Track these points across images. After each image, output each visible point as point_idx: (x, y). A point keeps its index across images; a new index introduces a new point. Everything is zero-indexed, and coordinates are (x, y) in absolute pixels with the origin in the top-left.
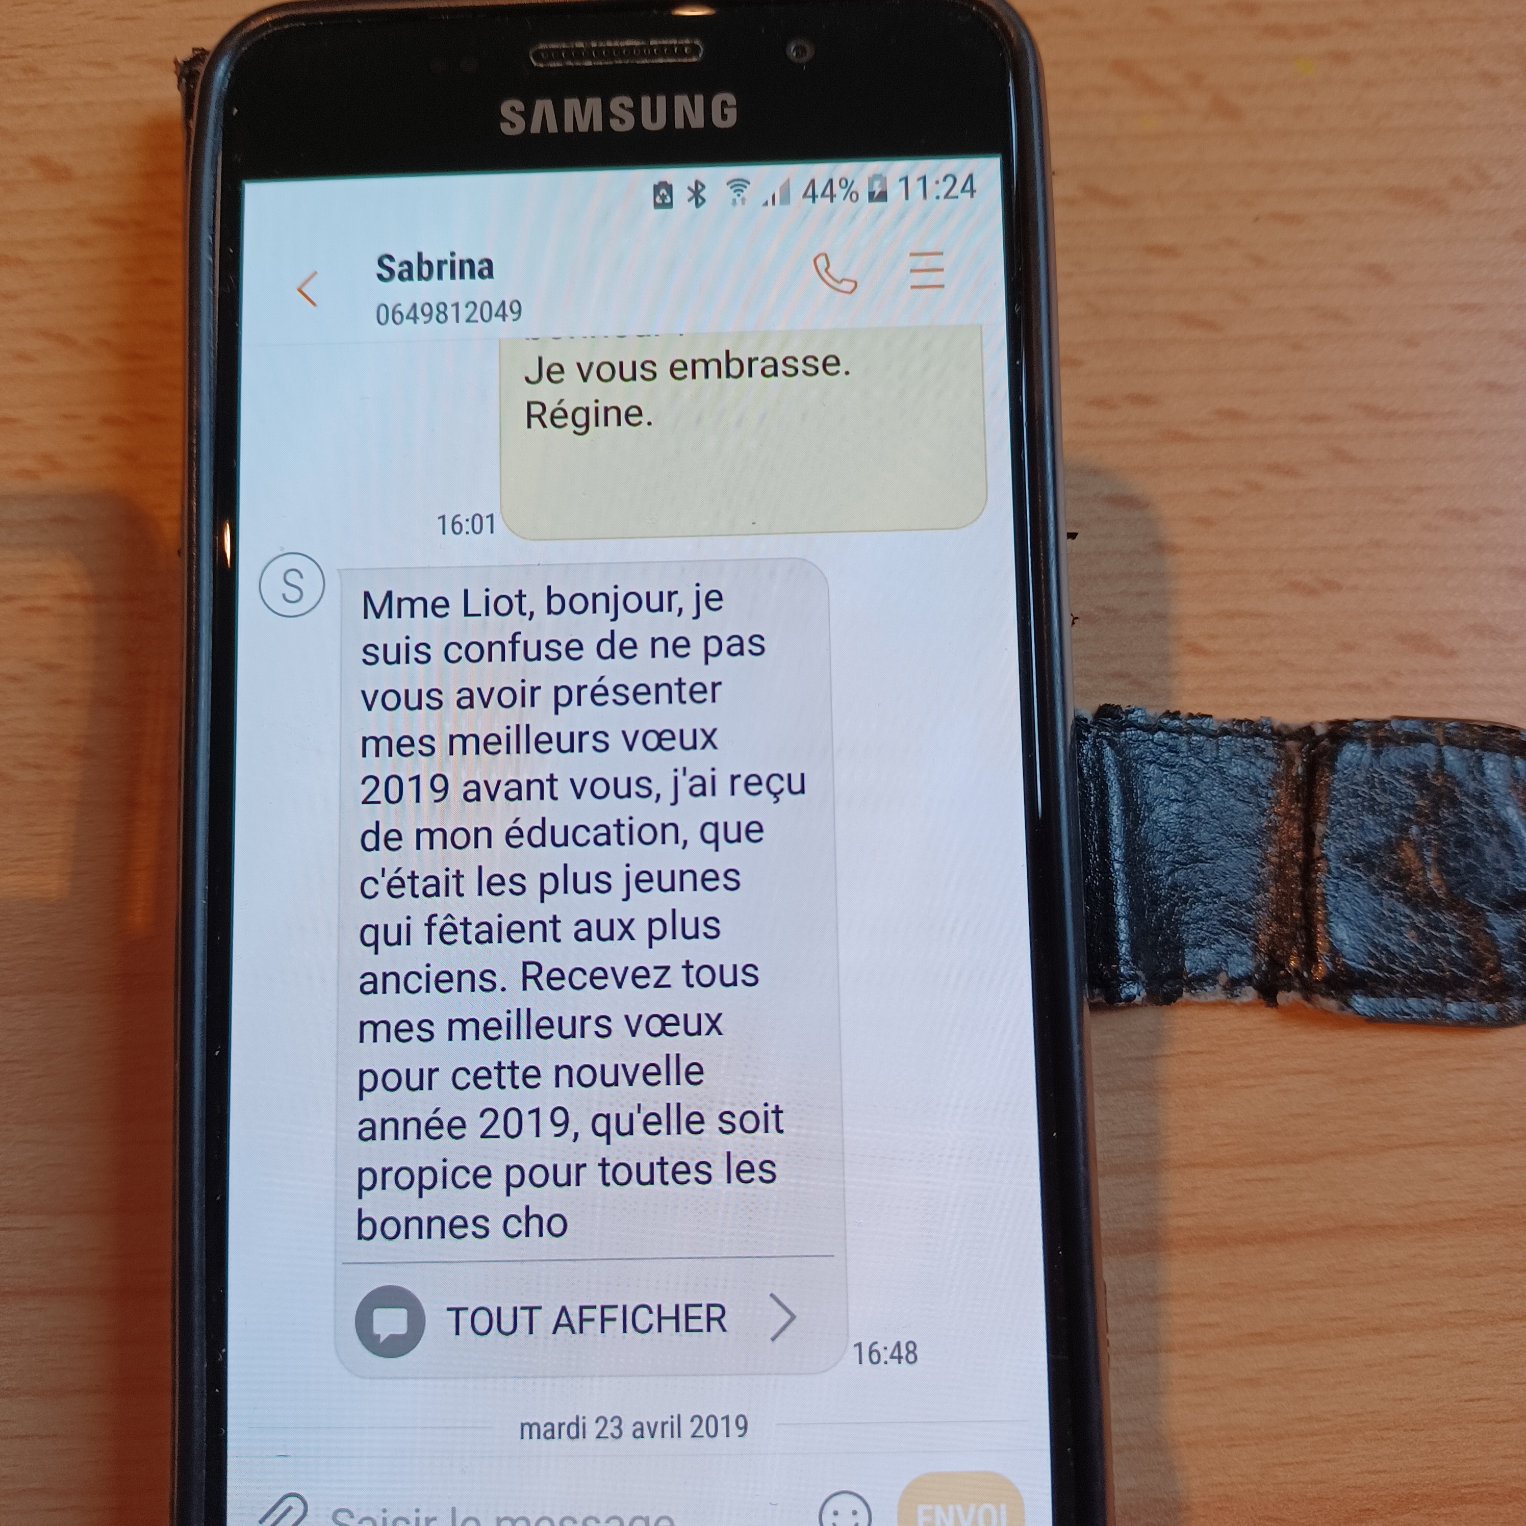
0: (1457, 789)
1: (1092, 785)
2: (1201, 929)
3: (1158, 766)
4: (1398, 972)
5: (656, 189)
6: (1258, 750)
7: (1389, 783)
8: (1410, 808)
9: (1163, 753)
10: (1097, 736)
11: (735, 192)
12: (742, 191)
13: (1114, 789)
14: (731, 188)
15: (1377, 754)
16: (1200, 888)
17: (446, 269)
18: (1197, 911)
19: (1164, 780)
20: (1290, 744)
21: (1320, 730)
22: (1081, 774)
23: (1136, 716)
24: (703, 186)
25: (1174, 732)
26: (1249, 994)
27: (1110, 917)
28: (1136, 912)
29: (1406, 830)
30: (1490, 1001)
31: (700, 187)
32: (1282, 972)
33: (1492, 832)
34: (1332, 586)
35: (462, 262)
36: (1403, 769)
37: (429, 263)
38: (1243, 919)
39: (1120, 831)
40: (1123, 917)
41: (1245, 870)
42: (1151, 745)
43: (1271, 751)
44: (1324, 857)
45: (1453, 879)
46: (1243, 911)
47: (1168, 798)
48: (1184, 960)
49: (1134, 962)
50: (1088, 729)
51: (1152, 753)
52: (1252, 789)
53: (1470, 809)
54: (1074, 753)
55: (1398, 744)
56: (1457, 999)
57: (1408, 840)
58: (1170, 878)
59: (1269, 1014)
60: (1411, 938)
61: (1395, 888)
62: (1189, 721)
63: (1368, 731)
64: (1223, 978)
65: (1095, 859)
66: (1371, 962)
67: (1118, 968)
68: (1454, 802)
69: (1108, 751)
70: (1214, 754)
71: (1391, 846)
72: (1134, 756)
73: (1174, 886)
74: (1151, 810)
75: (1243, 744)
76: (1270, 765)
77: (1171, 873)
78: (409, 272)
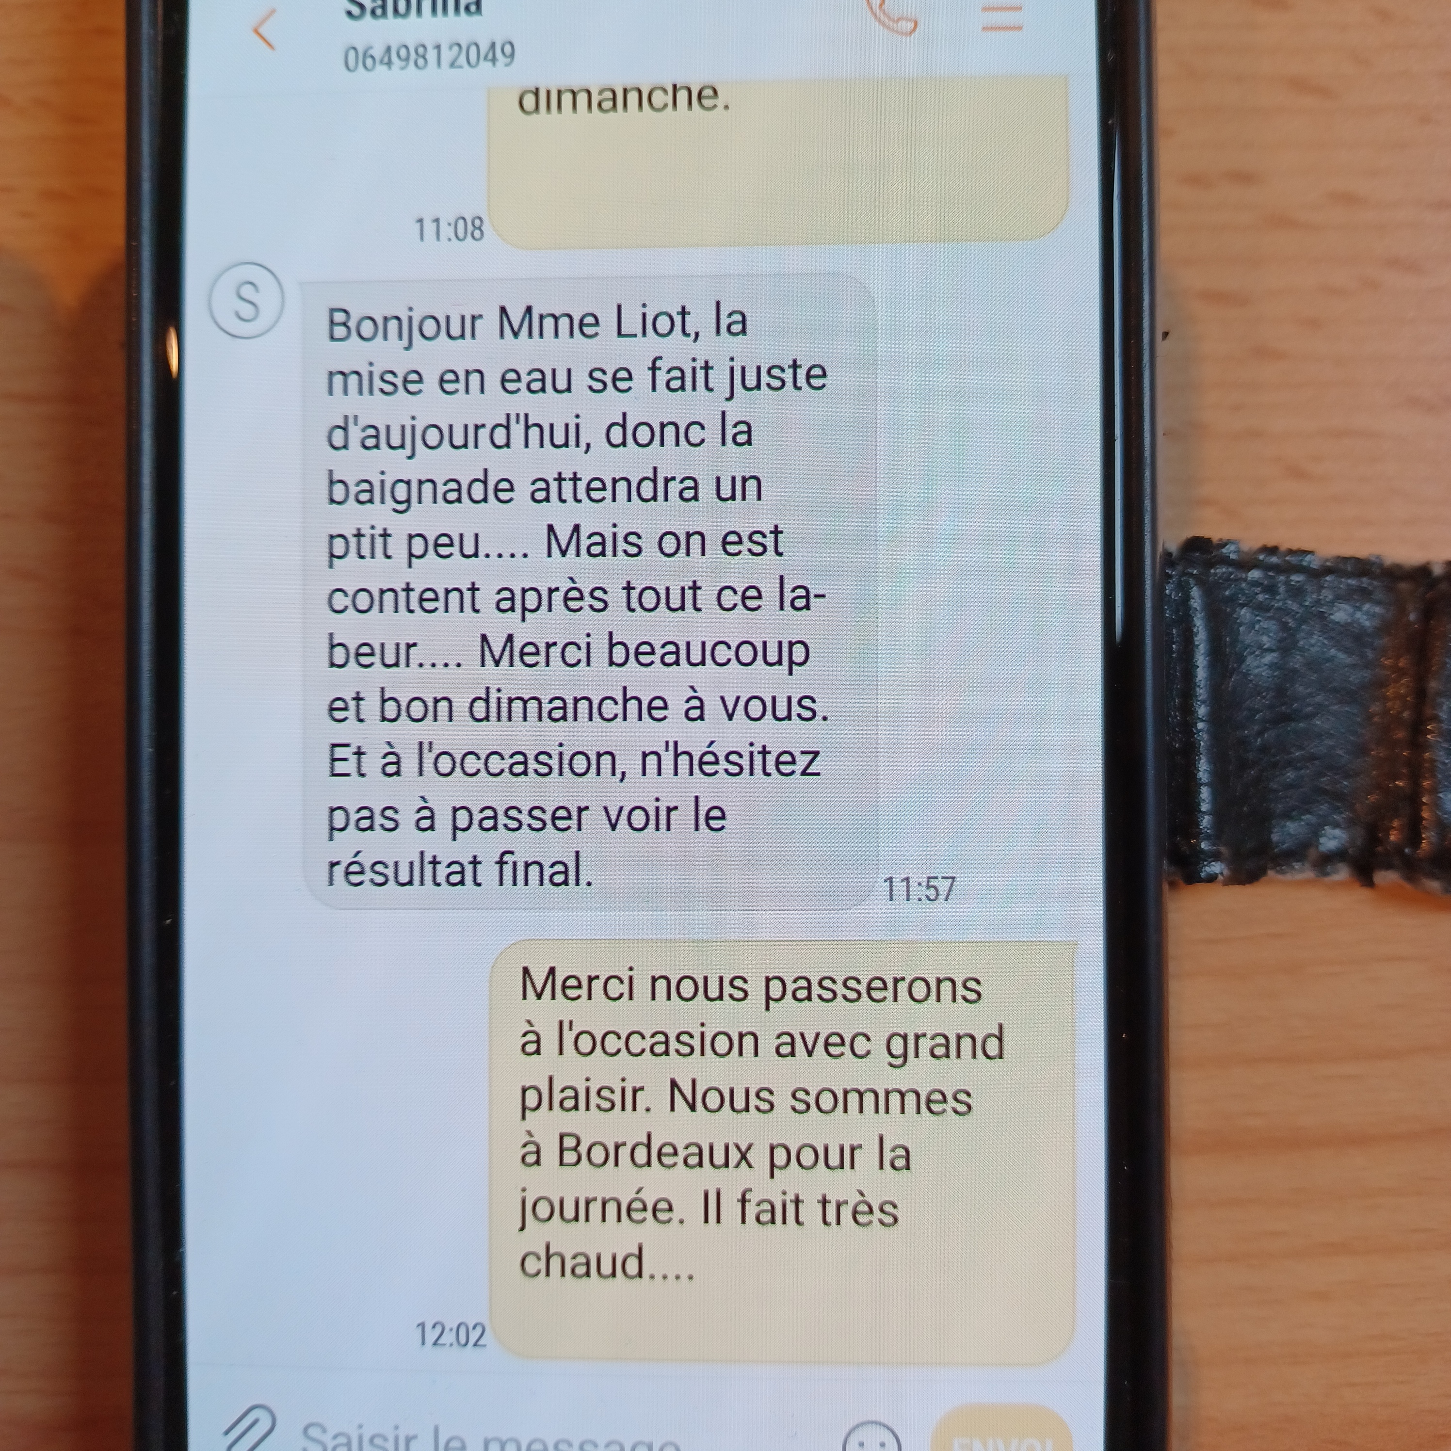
1: (1174, 631)
2: (1290, 797)
3: (1250, 609)
6: (1367, 594)
9: (1257, 594)
10: (1184, 574)
13: (1201, 637)
16: (1293, 750)
17: (427, 4)
18: (1289, 777)
19: (1257, 627)
20: (1404, 586)
21: (1438, 570)
23: (1228, 551)
25: (1270, 571)
26: (1342, 873)
27: (1192, 785)
28: (1221, 779)
32: (1380, 849)
38: (1338, 786)
39: (1206, 686)
40: (1206, 784)
41: (1343, 730)
42: (1244, 585)
43: (1379, 595)
44: (1436, 719)
46: (1338, 777)
47: (1260, 646)
48: (1270, 832)
49: (1218, 836)
50: (1174, 565)
51: (1244, 594)
52: (1357, 638)
58: (1259, 740)
59: (1364, 893)
62: (1287, 558)
64: (1312, 853)
65: (1176, 717)
67: (1198, 844)
69: (1195, 592)
70: (1315, 596)
72: (1224, 597)
73: (1264, 749)
74: (1241, 660)
75: (1348, 585)
76: (1377, 609)
77: (1260, 733)
78: (384, 7)
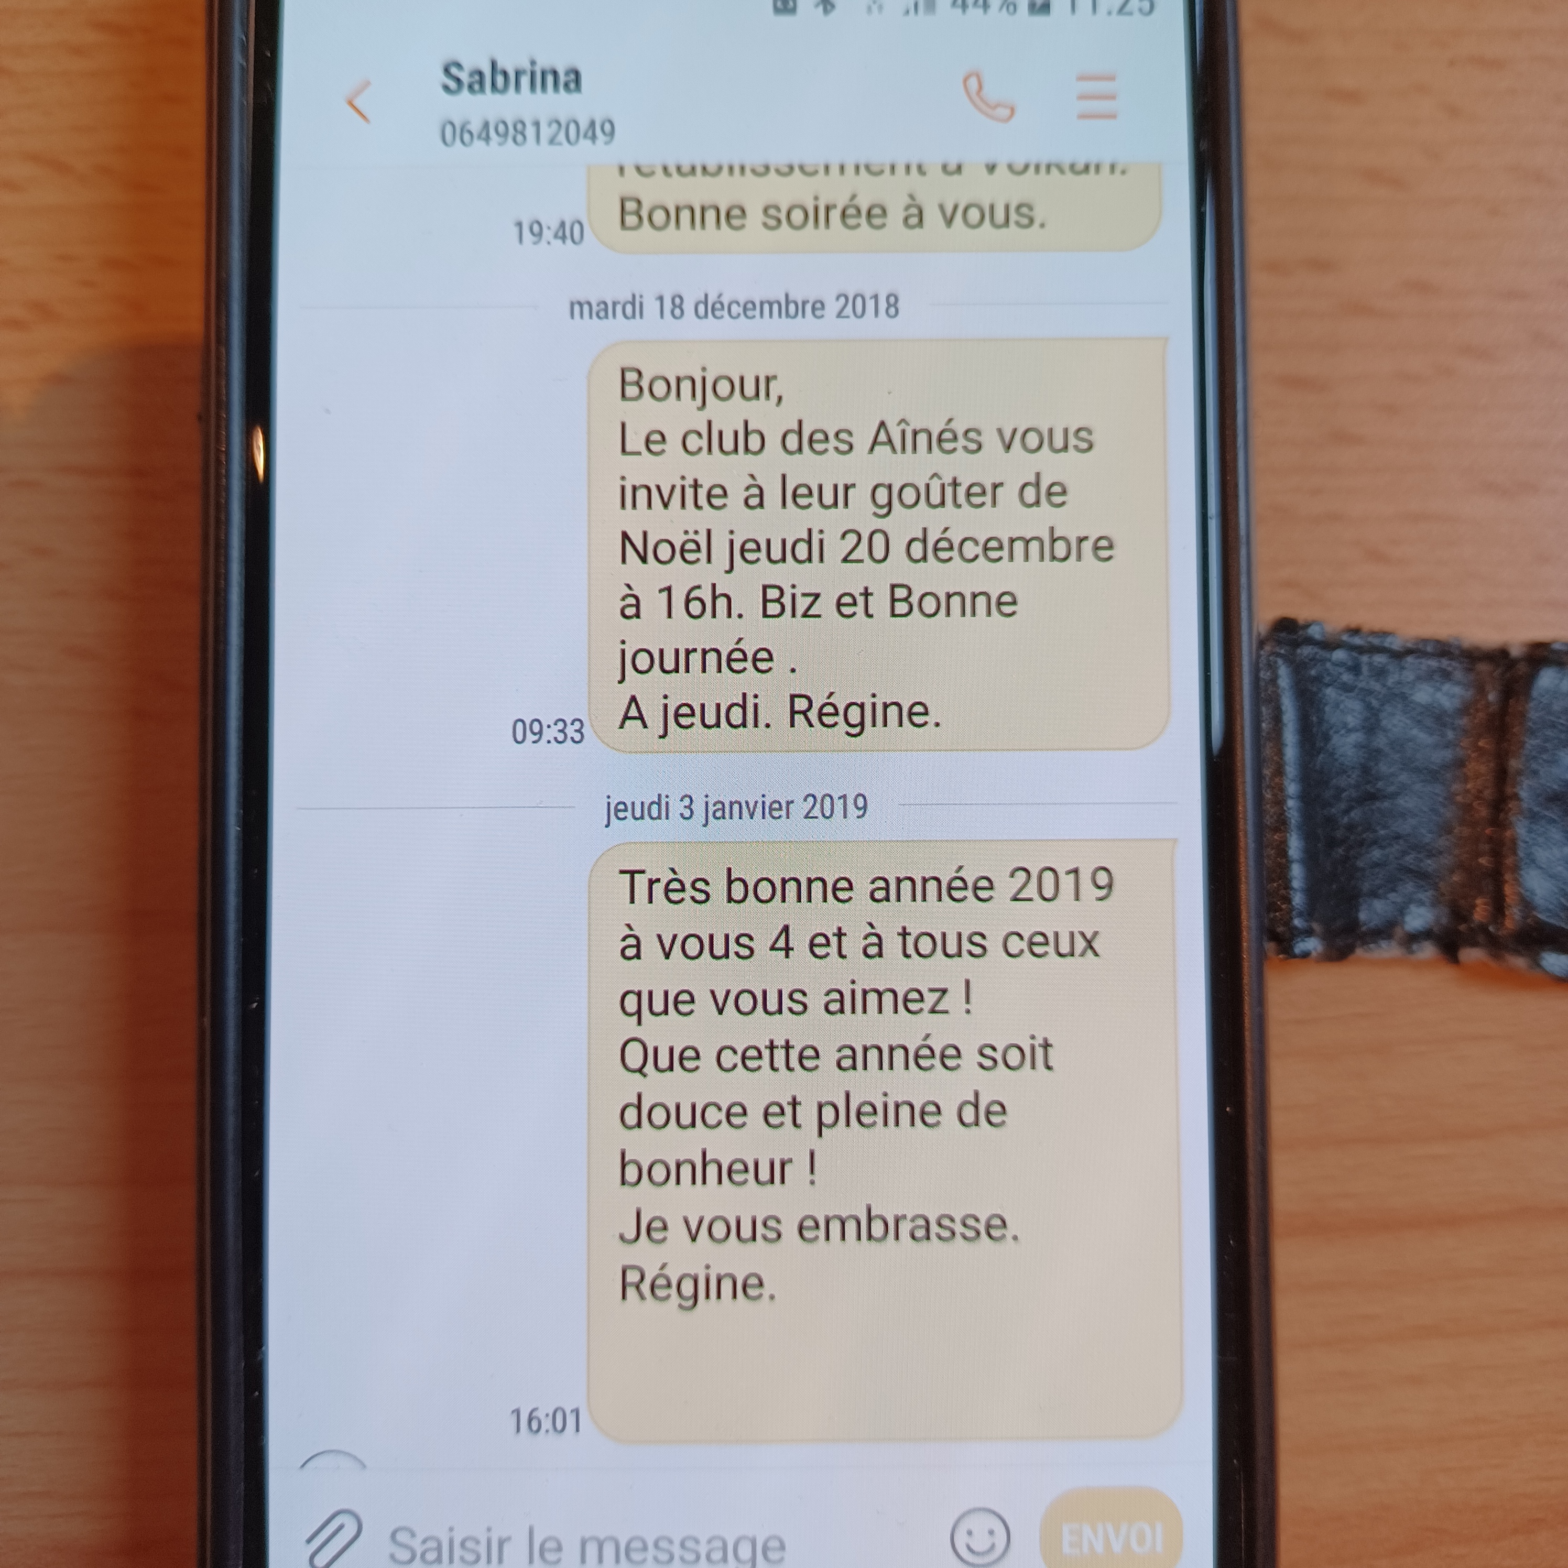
2: (1376, 875)
3: (1335, 689)
6: (1446, 674)
9: (1341, 674)
10: (1273, 653)
13: (1289, 716)
16: (1378, 828)
17: (525, 81)
18: (1375, 856)
19: (1342, 707)
20: (1483, 667)
21: (1515, 652)
23: (1314, 632)
25: (1353, 652)
26: (1428, 951)
27: (1283, 862)
28: (1311, 859)
32: (1462, 927)
35: (543, 74)
37: (505, 74)
38: (1422, 865)
39: (1295, 764)
40: (1296, 861)
41: (1425, 809)
42: (1329, 665)
43: (1458, 675)
44: (1516, 797)
46: (1422, 856)
47: (1345, 725)
48: (1358, 911)
49: (1311, 913)
51: (1329, 674)
52: (1437, 718)
58: (1346, 818)
59: (1447, 972)
64: (1398, 932)
67: (1291, 920)
69: (1284, 672)
70: (1397, 677)
72: (1311, 676)
73: (1351, 827)
74: (1327, 738)
75: (1429, 666)
76: (1457, 690)
77: (1347, 812)
78: (481, 83)
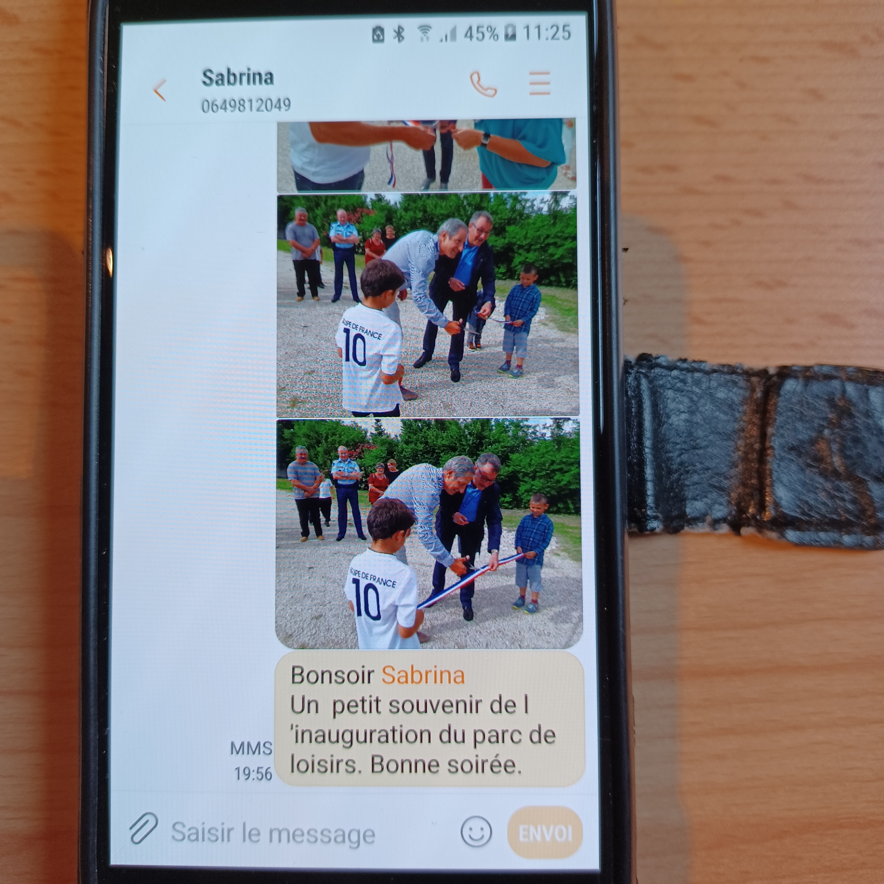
0: (852, 408)
1: (633, 402)
2: (696, 489)
3: (673, 391)
4: (813, 517)
5: (374, 31)
6: (735, 383)
7: (812, 404)
8: (825, 419)
9: (676, 383)
10: (638, 372)
11: (423, 33)
12: (427, 33)
13: (647, 405)
14: (421, 30)
15: (806, 385)
16: (697, 464)
17: (245, 78)
18: (695, 479)
19: (677, 400)
20: (754, 379)
21: (772, 371)
22: (627, 395)
23: (660, 361)
24: (403, 29)
25: (684, 371)
26: (725, 529)
27: (643, 481)
28: (658, 479)
29: (821, 432)
30: (868, 534)
31: (401, 30)
32: (744, 516)
33: (872, 434)
34: (782, 284)
35: (254, 74)
36: (820, 395)
37: (234, 75)
38: (721, 484)
39: (650, 430)
40: (650, 481)
41: (723, 454)
42: (669, 378)
43: (742, 383)
44: (772, 448)
45: (848, 462)
46: (722, 479)
47: (679, 410)
48: (686, 507)
49: (657, 508)
50: (632, 367)
51: (670, 383)
52: (730, 406)
53: (860, 420)
54: (623, 382)
55: (818, 380)
56: (849, 533)
57: (822, 439)
58: (679, 459)
59: (736, 540)
60: (822, 496)
61: (813, 466)
63: (800, 372)
64: (709, 519)
65: (634, 446)
66: (798, 510)
67: (646, 511)
68: (851, 416)
69: (644, 382)
70: (707, 384)
71: (813, 442)
72: (659, 384)
73: (682, 464)
74: (669, 417)
75: (725, 379)
76: (741, 392)
77: (680, 455)
78: (222, 80)
